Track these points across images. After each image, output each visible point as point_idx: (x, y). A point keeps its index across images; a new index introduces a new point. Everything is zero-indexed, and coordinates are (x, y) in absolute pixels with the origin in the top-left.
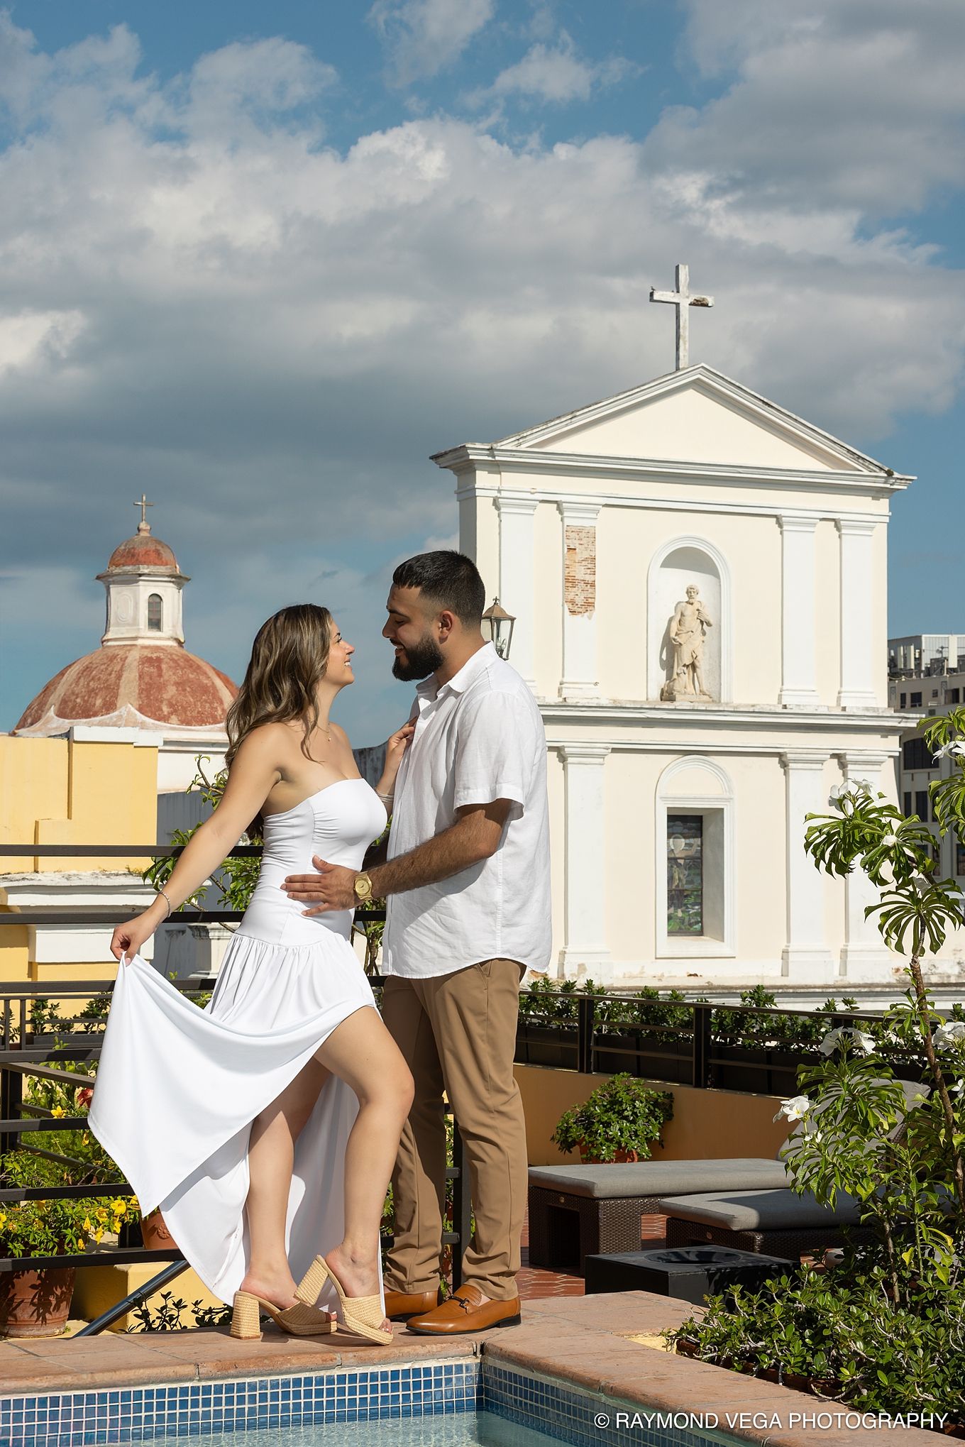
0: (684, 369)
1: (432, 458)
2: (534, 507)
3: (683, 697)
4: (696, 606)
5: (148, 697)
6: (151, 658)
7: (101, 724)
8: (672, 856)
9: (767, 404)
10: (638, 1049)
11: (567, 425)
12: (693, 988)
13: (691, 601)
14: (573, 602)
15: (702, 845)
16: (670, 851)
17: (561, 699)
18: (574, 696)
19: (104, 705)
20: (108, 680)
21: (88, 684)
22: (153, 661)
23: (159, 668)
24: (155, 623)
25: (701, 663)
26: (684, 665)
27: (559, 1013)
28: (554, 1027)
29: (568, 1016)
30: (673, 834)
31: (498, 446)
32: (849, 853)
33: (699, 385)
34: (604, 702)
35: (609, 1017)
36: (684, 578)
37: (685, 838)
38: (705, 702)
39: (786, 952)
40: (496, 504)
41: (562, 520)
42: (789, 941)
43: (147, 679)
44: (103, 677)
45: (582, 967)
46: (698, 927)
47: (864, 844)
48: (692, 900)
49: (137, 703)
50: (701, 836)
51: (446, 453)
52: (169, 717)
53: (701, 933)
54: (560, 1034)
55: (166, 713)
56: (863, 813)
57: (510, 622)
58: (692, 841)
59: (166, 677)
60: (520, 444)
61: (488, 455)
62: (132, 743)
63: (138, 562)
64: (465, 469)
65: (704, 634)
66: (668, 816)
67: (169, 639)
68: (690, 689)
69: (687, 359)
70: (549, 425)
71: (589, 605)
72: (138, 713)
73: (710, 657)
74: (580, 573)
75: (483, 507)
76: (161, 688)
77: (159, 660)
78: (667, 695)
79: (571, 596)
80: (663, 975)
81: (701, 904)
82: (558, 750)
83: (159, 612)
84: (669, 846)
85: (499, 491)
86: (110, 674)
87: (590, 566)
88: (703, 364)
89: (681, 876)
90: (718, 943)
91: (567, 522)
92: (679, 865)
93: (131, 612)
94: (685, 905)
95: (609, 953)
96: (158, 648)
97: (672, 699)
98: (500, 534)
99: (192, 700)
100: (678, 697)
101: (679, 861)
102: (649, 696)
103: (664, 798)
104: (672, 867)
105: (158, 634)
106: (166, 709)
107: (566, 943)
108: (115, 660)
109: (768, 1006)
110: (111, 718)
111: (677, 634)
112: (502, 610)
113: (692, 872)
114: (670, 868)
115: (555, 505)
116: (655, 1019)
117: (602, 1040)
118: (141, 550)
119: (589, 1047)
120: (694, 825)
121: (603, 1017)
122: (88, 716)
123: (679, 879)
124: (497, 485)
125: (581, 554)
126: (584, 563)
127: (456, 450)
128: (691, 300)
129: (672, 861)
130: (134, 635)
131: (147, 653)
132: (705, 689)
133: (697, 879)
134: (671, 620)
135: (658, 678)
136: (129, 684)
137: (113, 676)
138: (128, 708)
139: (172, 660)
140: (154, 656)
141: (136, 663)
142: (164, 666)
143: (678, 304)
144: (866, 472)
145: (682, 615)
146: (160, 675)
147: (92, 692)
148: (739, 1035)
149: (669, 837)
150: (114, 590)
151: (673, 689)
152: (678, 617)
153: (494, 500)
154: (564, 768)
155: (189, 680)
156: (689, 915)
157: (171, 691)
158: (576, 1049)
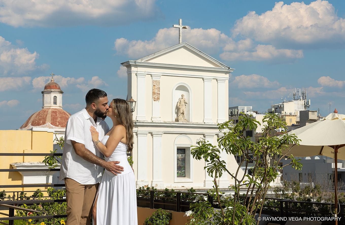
0: (181, 43)
1: (121, 64)
2: (145, 76)
3: (180, 121)
4: (184, 99)
5: (53, 121)
6: (54, 111)
7: (42, 127)
8: (178, 158)
9: (200, 52)
10: (164, 203)
11: (153, 56)
12: (183, 190)
13: (183, 98)
14: (154, 98)
15: (185, 156)
16: (178, 157)
17: (152, 121)
18: (155, 120)
19: (43, 122)
20: (44, 117)
21: (39, 118)
22: (55, 112)
23: (56, 114)
24: (55, 103)
25: (185, 112)
26: (181, 113)
27: (146, 195)
28: (145, 198)
29: (148, 195)
30: (178, 153)
31: (137, 61)
32: (201, 154)
33: (184, 47)
34: (162, 122)
35: (158, 195)
36: (181, 93)
37: (181, 154)
38: (186, 122)
39: (205, 181)
40: (136, 75)
41: (152, 79)
42: (205, 178)
43: (53, 116)
44: (43, 116)
45: (157, 185)
46: (184, 175)
47: (204, 152)
48: (183, 169)
49: (51, 122)
50: (185, 154)
51: (124, 63)
52: (58, 126)
53: (185, 177)
54: (146, 200)
55: (58, 125)
56: (204, 145)
57: (135, 102)
58: (183, 155)
59: (58, 116)
60: (142, 61)
61: (134, 63)
62: (47, 131)
63: (51, 88)
64: (129, 66)
65: (186, 106)
66: (177, 149)
67: (58, 107)
68: (182, 119)
69: (181, 41)
70: (149, 56)
71: (158, 99)
72: (51, 124)
73: (187, 111)
74: (156, 91)
75: (133, 75)
76: (56, 118)
77: (56, 112)
78: (177, 120)
79: (154, 97)
80: (176, 187)
81: (185, 170)
82: (151, 133)
83: (56, 100)
84: (177, 156)
85: (137, 72)
86: (44, 115)
87: (158, 90)
88: (185, 42)
89: (180, 163)
90: (189, 179)
91: (153, 79)
92: (180, 160)
93: (49, 100)
94: (181, 170)
95: (163, 181)
96: (56, 109)
97: (178, 121)
98: (137, 82)
99: (64, 121)
100: (179, 121)
101: (180, 159)
102: (173, 120)
103: (176, 145)
104: (178, 161)
105: (56, 106)
106: (58, 124)
107: (153, 179)
108: (45, 112)
109: (194, 192)
110: (44, 126)
111: (179, 106)
112: (133, 100)
113: (183, 162)
114: (177, 161)
115: (150, 75)
116: (168, 195)
117: (156, 201)
118: (52, 85)
119: (153, 202)
120: (183, 151)
121: (156, 195)
122: (39, 125)
123: (180, 164)
124: (136, 70)
125: (157, 87)
126: (157, 89)
127: (127, 62)
128: (183, 27)
129: (178, 159)
130: (50, 106)
131: (53, 110)
132: (186, 119)
133: (184, 164)
134: (178, 102)
135: (175, 116)
136: (49, 117)
137: (45, 116)
138: (48, 123)
139: (59, 112)
140: (55, 111)
141: (50, 113)
142: (57, 113)
143: (179, 28)
144: (223, 68)
145: (180, 101)
146: (56, 116)
147: (40, 120)
148: (187, 199)
149: (177, 154)
150: (45, 95)
151: (178, 119)
152: (180, 102)
153: (136, 74)
154: (152, 137)
155: (63, 117)
156: (182, 172)
157: (59, 119)
158: (150, 203)
